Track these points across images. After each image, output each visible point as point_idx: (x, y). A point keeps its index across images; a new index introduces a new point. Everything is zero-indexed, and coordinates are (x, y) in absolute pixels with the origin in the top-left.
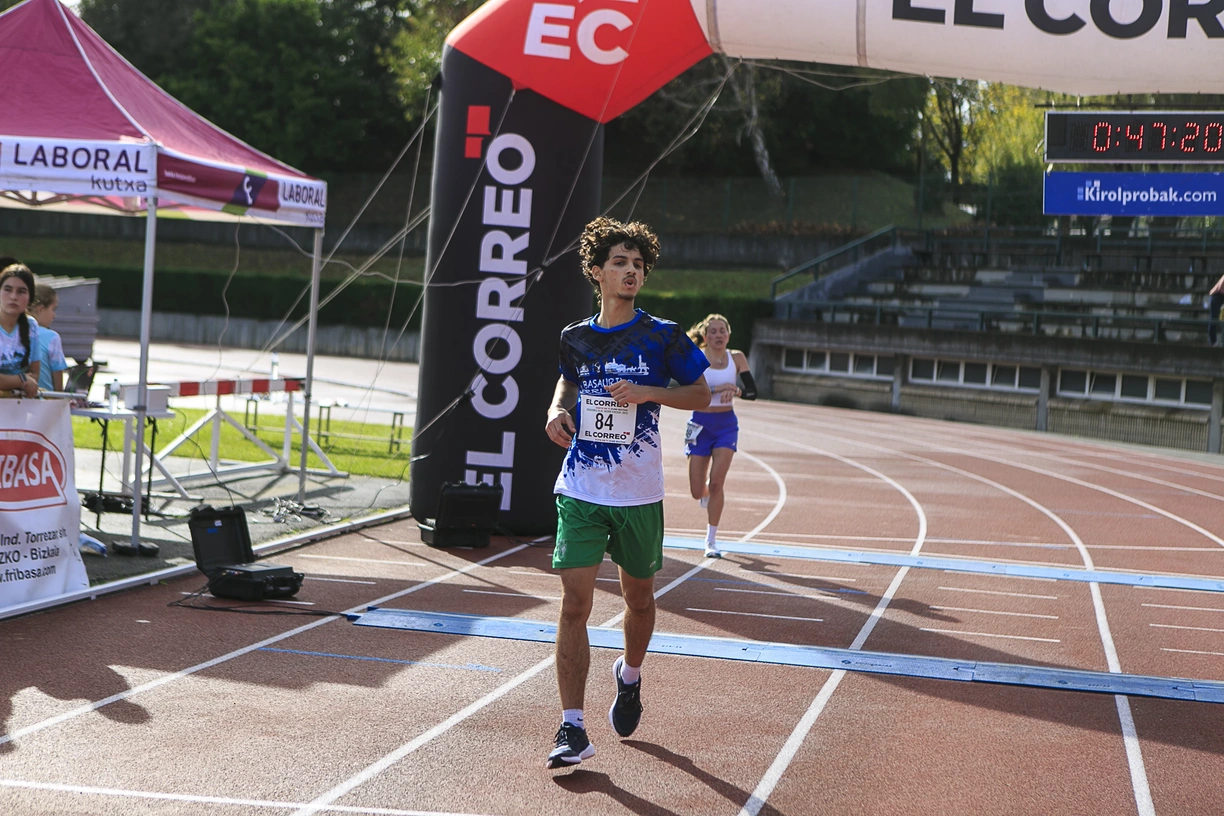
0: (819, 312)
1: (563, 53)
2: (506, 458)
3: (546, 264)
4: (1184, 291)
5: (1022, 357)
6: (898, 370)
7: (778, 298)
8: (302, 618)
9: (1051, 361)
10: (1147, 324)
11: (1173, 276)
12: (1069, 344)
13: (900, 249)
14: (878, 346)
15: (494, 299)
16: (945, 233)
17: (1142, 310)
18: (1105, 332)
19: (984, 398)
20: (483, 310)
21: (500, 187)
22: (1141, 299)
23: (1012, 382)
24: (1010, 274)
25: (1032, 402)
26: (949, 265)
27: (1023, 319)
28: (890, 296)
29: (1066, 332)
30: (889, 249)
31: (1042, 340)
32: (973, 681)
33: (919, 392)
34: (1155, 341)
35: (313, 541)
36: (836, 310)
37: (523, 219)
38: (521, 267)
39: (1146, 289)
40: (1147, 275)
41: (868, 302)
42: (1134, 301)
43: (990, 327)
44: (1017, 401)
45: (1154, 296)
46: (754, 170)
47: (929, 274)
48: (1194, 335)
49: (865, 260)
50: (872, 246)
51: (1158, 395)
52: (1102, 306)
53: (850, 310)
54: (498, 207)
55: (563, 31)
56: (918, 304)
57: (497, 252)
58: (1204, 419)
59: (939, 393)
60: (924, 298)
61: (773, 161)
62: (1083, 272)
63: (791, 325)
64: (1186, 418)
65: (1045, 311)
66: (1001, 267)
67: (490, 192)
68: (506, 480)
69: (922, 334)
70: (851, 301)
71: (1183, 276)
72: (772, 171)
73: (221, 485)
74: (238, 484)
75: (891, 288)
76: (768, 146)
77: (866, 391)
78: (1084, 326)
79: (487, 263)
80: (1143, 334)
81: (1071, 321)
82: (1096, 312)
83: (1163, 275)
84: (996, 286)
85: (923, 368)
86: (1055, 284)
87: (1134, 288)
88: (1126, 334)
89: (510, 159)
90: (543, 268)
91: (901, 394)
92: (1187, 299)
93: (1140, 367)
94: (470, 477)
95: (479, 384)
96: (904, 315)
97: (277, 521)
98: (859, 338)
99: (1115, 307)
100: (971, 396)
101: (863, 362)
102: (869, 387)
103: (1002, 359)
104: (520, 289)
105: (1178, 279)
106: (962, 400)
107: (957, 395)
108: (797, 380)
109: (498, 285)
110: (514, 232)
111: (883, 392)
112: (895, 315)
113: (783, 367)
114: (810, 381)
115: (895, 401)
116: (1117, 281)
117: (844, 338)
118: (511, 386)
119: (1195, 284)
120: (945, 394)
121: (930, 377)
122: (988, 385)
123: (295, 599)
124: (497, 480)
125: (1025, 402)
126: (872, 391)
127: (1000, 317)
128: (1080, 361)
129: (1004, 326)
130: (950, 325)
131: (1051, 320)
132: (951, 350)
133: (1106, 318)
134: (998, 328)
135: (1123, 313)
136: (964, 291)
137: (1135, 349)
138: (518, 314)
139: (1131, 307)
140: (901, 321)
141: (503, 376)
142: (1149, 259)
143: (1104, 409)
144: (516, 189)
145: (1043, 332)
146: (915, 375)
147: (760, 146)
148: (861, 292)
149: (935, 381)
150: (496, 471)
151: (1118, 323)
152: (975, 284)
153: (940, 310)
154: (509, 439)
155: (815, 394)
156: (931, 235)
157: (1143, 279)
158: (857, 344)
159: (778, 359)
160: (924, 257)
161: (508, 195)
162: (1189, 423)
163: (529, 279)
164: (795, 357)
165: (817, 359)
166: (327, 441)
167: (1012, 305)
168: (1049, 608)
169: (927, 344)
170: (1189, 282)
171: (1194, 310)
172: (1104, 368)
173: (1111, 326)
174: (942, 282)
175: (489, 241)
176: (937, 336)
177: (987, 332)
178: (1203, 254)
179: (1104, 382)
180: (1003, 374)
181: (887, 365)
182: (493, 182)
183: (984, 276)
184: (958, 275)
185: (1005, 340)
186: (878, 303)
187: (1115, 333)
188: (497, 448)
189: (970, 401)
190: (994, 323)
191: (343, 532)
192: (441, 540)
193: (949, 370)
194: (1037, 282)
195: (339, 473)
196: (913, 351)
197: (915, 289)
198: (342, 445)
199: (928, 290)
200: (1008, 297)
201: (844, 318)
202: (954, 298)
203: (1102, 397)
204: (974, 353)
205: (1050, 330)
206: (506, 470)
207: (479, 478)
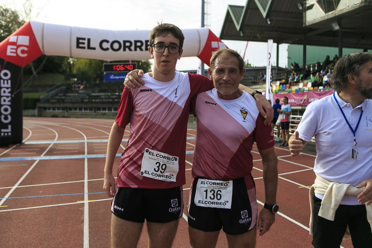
0: (49, 100)
2: (9, 130)
4: (116, 92)
5: (89, 106)
6: (66, 110)
7: (41, 98)
9: (94, 106)
10: (111, 98)
12: (97, 103)
14: (62, 105)
15: (4, 101)
17: (110, 96)
18: (104, 100)
19: (83, 114)
20: (2, 103)
21: (4, 80)
22: (109, 94)
24: (85, 91)
25: (91, 114)
27: (88, 99)
28: (63, 96)
29: (96, 101)
30: (61, 88)
31: (92, 102)
33: (70, 113)
34: (113, 101)
36: (52, 99)
37: (9, 85)
39: (110, 92)
41: (58, 97)
44: (89, 114)
45: (112, 93)
46: (32, 73)
47: (69, 92)
49: (57, 90)
50: (58, 87)
51: (114, 111)
52: (102, 95)
53: (55, 99)
54: (4, 84)
57: (4, 92)
59: (74, 113)
60: (70, 96)
62: (98, 90)
63: (44, 103)
65: (93, 97)
67: (2, 81)
68: (10, 134)
71: (116, 89)
72: (36, 74)
76: (35, 69)
78: (100, 99)
79: (2, 94)
80: (111, 100)
81: (97, 99)
82: (102, 97)
83: (113, 90)
84: (82, 93)
85: (70, 109)
86: (93, 92)
87: (108, 92)
88: (107, 100)
89: (6, 75)
90: (14, 94)
93: (111, 106)
94: (2, 134)
95: (3, 117)
96: (66, 99)
99: (105, 96)
100: (80, 113)
101: (59, 109)
102: (60, 113)
103: (85, 106)
104: (10, 99)
107: (77, 113)
108: (46, 113)
109: (5, 98)
110: (7, 88)
111: (63, 114)
112: (64, 100)
113: (43, 111)
114: (49, 113)
115: (66, 115)
116: (105, 91)
117: (55, 104)
118: (9, 117)
119: (119, 91)
122: (83, 111)
124: (8, 134)
127: (84, 99)
128: (100, 106)
130: (75, 101)
132: (76, 106)
133: (104, 98)
134: (84, 101)
135: (107, 97)
136: (76, 94)
137: (109, 103)
138: (9, 103)
139: (108, 95)
140: (66, 101)
141: (8, 115)
142: (110, 87)
143: (104, 114)
144: (7, 80)
147: (33, 69)
148: (57, 95)
149: (73, 111)
151: (106, 98)
152: (79, 93)
153: (73, 98)
154: (10, 126)
155: (50, 115)
156: (68, 84)
157: (109, 90)
158: (57, 105)
159: (42, 109)
160: (68, 88)
161: (6, 82)
163: (11, 97)
164: (45, 109)
165: (49, 109)
169: (71, 104)
171: (119, 95)
172: (104, 106)
174: (72, 93)
175: (3, 90)
176: (73, 103)
177: (82, 102)
179: (104, 109)
180: (86, 109)
181: (64, 109)
182: (2, 79)
183: (80, 91)
184: (75, 91)
186: (60, 98)
188: (7, 128)
193: (75, 109)
194: (90, 92)
196: (68, 106)
197: (67, 94)
199: (70, 94)
200: (85, 95)
201: (54, 101)
202: (75, 96)
203: (104, 112)
204: (80, 105)
205: (94, 100)
206: (9, 132)
207: (4, 134)
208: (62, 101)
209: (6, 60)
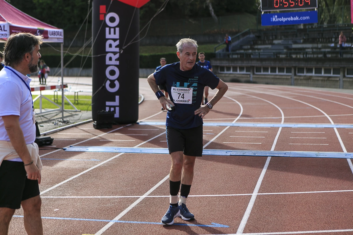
0: (228, 55)
2: (117, 103)
3: (124, 48)
4: (332, 42)
5: (286, 64)
6: (251, 70)
7: (217, 52)
8: (51, 150)
9: (294, 65)
10: (321, 53)
11: (329, 38)
12: (299, 60)
13: (252, 36)
14: (245, 64)
15: (110, 59)
16: (265, 30)
17: (320, 49)
18: (309, 56)
19: (276, 77)
20: (108, 62)
21: (110, 28)
22: (320, 46)
23: (284, 72)
24: (283, 41)
25: (289, 77)
26: (266, 39)
27: (286, 54)
28: (248, 49)
29: (298, 56)
30: (248, 36)
31: (292, 59)
32: (230, 155)
33: (258, 76)
34: (323, 58)
35: (63, 129)
36: (233, 54)
37: (117, 36)
38: (117, 50)
39: (321, 43)
40: (321, 39)
41: (242, 51)
42: (318, 46)
43: (277, 56)
44: (285, 77)
45: (323, 44)
46: (209, 15)
47: (260, 42)
48: (334, 55)
49: (241, 39)
50: (244, 34)
51: (325, 73)
52: (308, 48)
53: (237, 54)
54: (110, 33)
56: (257, 51)
57: (110, 46)
58: (338, 79)
59: (263, 76)
60: (258, 49)
61: (215, 12)
62: (303, 39)
63: (220, 60)
64: (333, 79)
65: (293, 51)
66: (281, 39)
67: (107, 29)
68: (117, 109)
69: (257, 60)
70: (238, 52)
71: (332, 38)
72: (215, 15)
75: (249, 47)
76: (213, 8)
77: (243, 77)
78: (303, 55)
79: (108, 49)
80: (320, 56)
81: (300, 53)
82: (307, 50)
83: (326, 38)
84: (279, 44)
85: (258, 69)
86: (296, 43)
87: (318, 43)
88: (315, 56)
89: (112, 20)
90: (123, 49)
91: (253, 78)
92: (333, 45)
93: (319, 65)
94: (107, 109)
95: (108, 83)
96: (253, 55)
97: (55, 125)
98: (240, 62)
99: (312, 48)
100: (272, 77)
101: (242, 69)
102: (244, 76)
103: (280, 65)
104: (117, 56)
105: (330, 39)
106: (270, 78)
107: (268, 77)
108: (223, 75)
109: (111, 55)
110: (115, 40)
111: (247, 77)
112: (250, 55)
113: (219, 72)
114: (227, 75)
115: (251, 79)
116: (313, 41)
117: (235, 62)
118: (117, 83)
119: (335, 40)
120: (265, 76)
121: (261, 72)
122: (277, 73)
123: (52, 145)
124: (115, 109)
125: (288, 77)
126: (244, 77)
127: (280, 53)
128: (302, 65)
129: (281, 56)
130: (266, 57)
131: (294, 53)
132: (266, 64)
133: (310, 52)
134: (279, 57)
135: (314, 50)
136: (270, 46)
137: (318, 60)
138: (118, 63)
139: (317, 48)
140: (252, 56)
141: (114, 80)
142: (322, 34)
143: (310, 78)
144: (114, 28)
145: (292, 57)
146: (256, 72)
147: (211, 8)
148: (241, 48)
149: (262, 73)
150: (114, 107)
151: (313, 53)
152: (273, 44)
153: (263, 52)
154: (117, 97)
155: (228, 79)
156: (260, 31)
157: (320, 40)
158: (239, 64)
159: (218, 69)
160: (259, 37)
161: (112, 30)
162: (334, 81)
163: (120, 53)
164: (222, 69)
165: (228, 69)
166: (78, 102)
167: (283, 50)
168: (263, 135)
169: (259, 62)
170: (333, 40)
171: (335, 48)
172: (309, 66)
173: (311, 54)
174: (264, 44)
175: (108, 43)
176: (261, 60)
177: (276, 59)
178: (337, 31)
179: (310, 70)
180: (281, 70)
181: (248, 69)
182: (108, 26)
183: (276, 42)
184: (268, 42)
185: (281, 60)
186: (246, 52)
187: (312, 56)
188: (114, 100)
189: (272, 78)
190: (278, 55)
191: (73, 127)
193: (266, 69)
194: (290, 42)
195: (78, 110)
196: (255, 65)
197: (256, 47)
199: (260, 47)
200: (282, 47)
201: (235, 56)
202: (267, 49)
203: (309, 74)
204: (273, 64)
205: (294, 56)
206: (117, 106)
207: (110, 109)
208: (247, 57)
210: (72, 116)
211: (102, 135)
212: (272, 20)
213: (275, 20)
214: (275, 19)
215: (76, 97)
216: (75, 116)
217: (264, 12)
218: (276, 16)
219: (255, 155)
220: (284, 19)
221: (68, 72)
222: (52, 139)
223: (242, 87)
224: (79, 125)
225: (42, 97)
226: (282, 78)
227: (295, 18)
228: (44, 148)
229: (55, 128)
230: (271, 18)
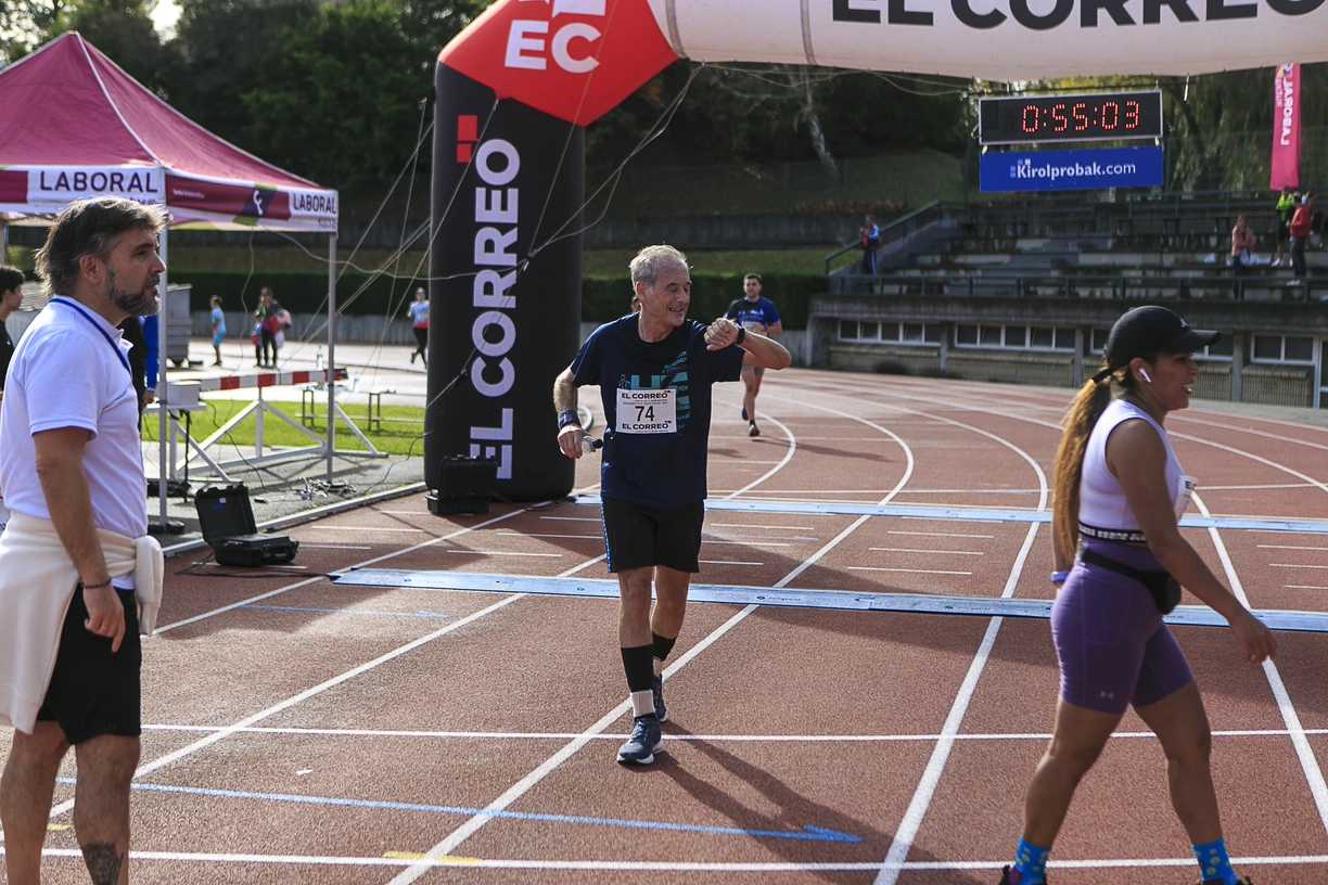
0: (870, 286)
1: (539, 64)
2: (505, 431)
3: (531, 255)
4: (1208, 250)
5: (1061, 319)
6: (944, 336)
7: (831, 273)
8: (290, 579)
9: (1084, 322)
10: (1171, 283)
11: (1198, 236)
12: (1101, 305)
13: (947, 223)
14: (924, 315)
15: (488, 289)
16: (990, 205)
17: (1169, 270)
18: (1133, 292)
19: (1024, 359)
20: (479, 299)
21: (490, 188)
22: (1169, 260)
23: (1050, 344)
24: (1048, 241)
25: (1068, 361)
26: (992, 235)
27: (1058, 284)
28: (935, 267)
29: (1098, 293)
30: (935, 223)
31: (1077, 302)
32: (869, 609)
33: (965, 356)
34: (1178, 299)
35: (330, 514)
36: (886, 282)
37: (511, 215)
38: (511, 259)
39: (1174, 250)
40: (1174, 237)
41: (916, 273)
42: (1162, 262)
43: (1028, 292)
44: (1054, 360)
45: (1180, 256)
46: (811, 153)
47: (973, 245)
48: (1216, 291)
49: (913, 234)
50: (922, 219)
52: (1132, 267)
53: (900, 282)
54: (488, 206)
55: (539, 45)
56: (962, 273)
57: (489, 247)
58: (1226, 370)
59: (982, 357)
60: (967, 268)
61: (828, 144)
62: (1115, 236)
63: (844, 299)
64: (1209, 369)
65: (1080, 275)
66: (1041, 236)
67: (480, 192)
68: (507, 451)
69: (964, 302)
70: (901, 274)
71: (1207, 237)
72: (828, 154)
73: (264, 469)
74: (282, 467)
75: (938, 259)
76: (823, 131)
77: (916, 357)
78: (1114, 287)
79: (480, 257)
80: (1169, 293)
81: (1102, 283)
82: (1126, 274)
83: (1189, 236)
84: (1035, 253)
85: (967, 333)
86: (1090, 249)
87: (1162, 250)
88: (1153, 293)
89: (497, 162)
90: (529, 259)
91: (948, 359)
92: (1211, 258)
94: (474, 452)
95: (479, 365)
96: (949, 285)
97: (304, 498)
98: (907, 308)
99: (1144, 268)
100: (1012, 358)
101: (912, 330)
102: (918, 353)
103: (1038, 320)
104: (511, 279)
105: (1203, 240)
106: (1004, 362)
107: (999, 357)
108: (852, 349)
109: (492, 276)
110: (504, 228)
111: (931, 357)
112: (940, 285)
113: (839, 338)
114: (863, 350)
115: (943, 365)
116: (1147, 244)
117: (893, 309)
118: (507, 366)
119: (1219, 243)
120: (988, 357)
121: (975, 342)
122: (1027, 346)
123: (292, 564)
124: (499, 452)
125: (1062, 361)
126: (921, 357)
127: (1039, 283)
129: (1041, 291)
130: (991, 292)
131: (1084, 283)
132: (990, 315)
133: (1135, 279)
134: (1035, 293)
135: (1151, 274)
136: (1005, 259)
138: (511, 302)
139: (1159, 268)
140: (946, 290)
141: (500, 358)
142: (1177, 221)
144: (504, 189)
145: (1077, 294)
146: (960, 341)
147: (816, 131)
148: (912, 264)
149: (978, 345)
150: (498, 444)
151: (1147, 283)
152: (1016, 252)
153: (982, 278)
154: (507, 414)
155: (869, 362)
156: (975, 208)
157: (1171, 241)
158: (904, 314)
159: (835, 331)
160: (969, 228)
161: (496, 195)
162: (1213, 374)
163: (519, 269)
164: (849, 328)
165: (870, 329)
166: (378, 425)
167: (1049, 270)
168: (979, 545)
169: (969, 311)
170: (1213, 241)
171: (1217, 268)
173: (1139, 286)
174: (986, 252)
175: (482, 236)
176: (978, 303)
177: (1025, 298)
178: (1227, 214)
180: (1041, 336)
181: (934, 331)
182: (482, 183)
183: (1024, 244)
184: (1000, 244)
185: (1041, 304)
186: (926, 274)
187: (1143, 293)
188: (497, 423)
189: (1011, 362)
190: (1032, 289)
191: (360, 505)
192: (442, 508)
193: (991, 334)
194: (1072, 247)
195: (379, 453)
196: (956, 318)
197: (960, 259)
198: (393, 428)
199: (972, 259)
200: (1045, 263)
201: (894, 289)
202: (996, 266)
204: (1013, 317)
205: (1083, 293)
206: (506, 442)
207: (483, 451)
208: (930, 293)
209: (503, 90)
210: (358, 470)
211: (456, 533)
212: (1013, 175)
213: (1024, 176)
214: (1026, 171)
215: (374, 411)
216: (370, 472)
217: (989, 147)
218: (1028, 162)
219: (951, 611)
220: (1053, 170)
221: (348, 329)
222: (295, 545)
223: (912, 389)
224: (383, 499)
225: (262, 406)
226: (1043, 364)
227: (1090, 168)
228: (267, 573)
229: (305, 509)
230: (1013, 168)
